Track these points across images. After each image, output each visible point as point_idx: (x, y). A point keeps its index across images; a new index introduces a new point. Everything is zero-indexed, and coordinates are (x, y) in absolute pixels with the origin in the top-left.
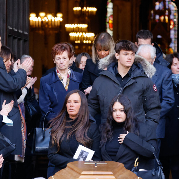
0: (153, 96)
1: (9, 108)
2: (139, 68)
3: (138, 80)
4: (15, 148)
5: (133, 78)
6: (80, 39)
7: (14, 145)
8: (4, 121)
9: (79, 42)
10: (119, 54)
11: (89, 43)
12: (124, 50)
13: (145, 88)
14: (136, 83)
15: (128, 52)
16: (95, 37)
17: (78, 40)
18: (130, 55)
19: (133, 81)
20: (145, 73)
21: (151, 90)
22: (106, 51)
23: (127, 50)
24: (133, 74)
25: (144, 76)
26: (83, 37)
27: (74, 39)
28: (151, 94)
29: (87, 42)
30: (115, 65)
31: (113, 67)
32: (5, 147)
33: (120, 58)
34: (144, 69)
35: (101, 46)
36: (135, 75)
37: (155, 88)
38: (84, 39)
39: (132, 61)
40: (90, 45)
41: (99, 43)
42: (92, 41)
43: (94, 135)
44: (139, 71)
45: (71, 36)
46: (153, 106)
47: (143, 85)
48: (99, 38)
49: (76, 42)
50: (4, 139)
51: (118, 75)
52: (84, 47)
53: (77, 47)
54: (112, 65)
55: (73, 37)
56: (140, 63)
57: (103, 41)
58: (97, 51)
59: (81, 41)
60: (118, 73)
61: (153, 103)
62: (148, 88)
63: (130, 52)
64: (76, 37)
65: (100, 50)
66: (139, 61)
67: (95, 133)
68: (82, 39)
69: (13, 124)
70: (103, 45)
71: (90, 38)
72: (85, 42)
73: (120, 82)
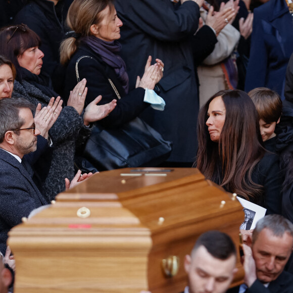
1: (155, 72)
4: (170, 149)
7: (169, 143)
8: (146, 99)
32: (146, 148)
43: (268, 178)
50: (148, 133)
69: (164, 106)
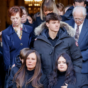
0: (77, 50)
2: (64, 31)
3: (64, 40)
5: (61, 39)
6: (32, 3)
9: (31, 5)
10: (49, 23)
11: (38, 6)
12: (52, 20)
13: (70, 45)
14: (63, 42)
15: (55, 21)
16: (42, 1)
17: (31, 4)
18: (57, 23)
19: (61, 41)
20: (68, 34)
21: (74, 46)
22: (50, 11)
23: (54, 20)
24: (61, 36)
25: (68, 37)
26: (34, 1)
27: (28, 3)
28: (75, 49)
29: (37, 5)
30: (46, 31)
31: (45, 32)
33: (50, 26)
34: (68, 32)
35: (47, 8)
36: (62, 37)
37: (77, 44)
38: (35, 3)
39: (59, 27)
40: (39, 7)
41: (45, 6)
42: (40, 5)
44: (64, 33)
45: (26, 1)
46: (77, 57)
47: (68, 43)
48: (45, 2)
49: (29, 5)
51: (49, 38)
52: (35, 9)
53: (30, 9)
54: (44, 31)
55: (27, 2)
56: (64, 27)
57: (48, 4)
58: (44, 11)
59: (33, 4)
60: (49, 37)
61: (77, 55)
62: (72, 45)
63: (57, 21)
64: (29, 2)
65: (46, 11)
66: (63, 26)
67: (44, 80)
68: (33, 3)
70: (48, 7)
71: (39, 2)
72: (35, 5)
73: (52, 43)
